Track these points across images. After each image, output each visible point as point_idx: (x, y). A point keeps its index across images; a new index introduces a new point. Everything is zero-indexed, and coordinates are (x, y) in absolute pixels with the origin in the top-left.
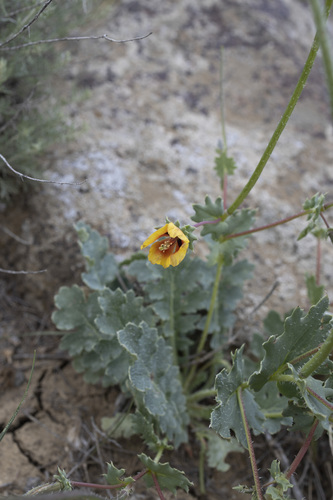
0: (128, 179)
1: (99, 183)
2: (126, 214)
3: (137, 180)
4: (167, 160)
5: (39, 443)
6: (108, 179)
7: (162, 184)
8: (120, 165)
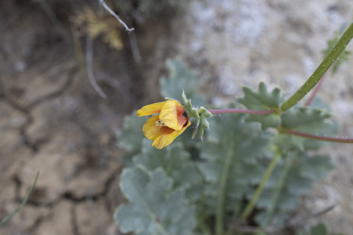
0: (266, 31)
1: (235, 26)
2: (245, 64)
3: (273, 35)
4: (314, 25)
5: (87, 223)
6: (246, 25)
7: (296, 46)
8: (266, 15)
